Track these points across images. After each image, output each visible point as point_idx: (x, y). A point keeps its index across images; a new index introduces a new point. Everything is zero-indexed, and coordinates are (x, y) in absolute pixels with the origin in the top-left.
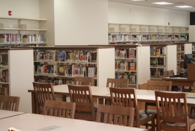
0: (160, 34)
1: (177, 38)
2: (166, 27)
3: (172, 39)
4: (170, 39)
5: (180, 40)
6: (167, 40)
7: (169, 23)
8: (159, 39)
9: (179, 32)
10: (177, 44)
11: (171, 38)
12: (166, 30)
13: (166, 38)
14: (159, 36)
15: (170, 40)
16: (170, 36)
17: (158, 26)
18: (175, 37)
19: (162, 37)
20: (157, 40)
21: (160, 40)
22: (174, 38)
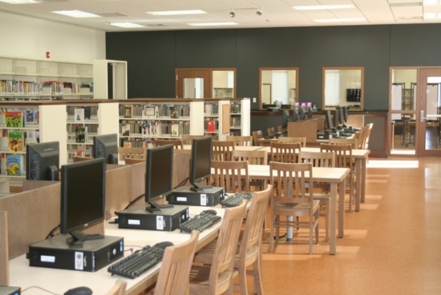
0: (18, 79)
1: (69, 89)
2: (39, 62)
3: (53, 91)
4: (48, 92)
5: (77, 94)
6: (41, 94)
7: (48, 53)
8: (17, 92)
9: (78, 76)
10: (67, 102)
11: (51, 89)
12: (39, 70)
13: (36, 88)
14: (14, 82)
15: (50, 95)
16: (48, 84)
17: (15, 60)
18: (62, 86)
19: (25, 86)
20: (8, 94)
21: (18, 94)
22: (59, 90)
